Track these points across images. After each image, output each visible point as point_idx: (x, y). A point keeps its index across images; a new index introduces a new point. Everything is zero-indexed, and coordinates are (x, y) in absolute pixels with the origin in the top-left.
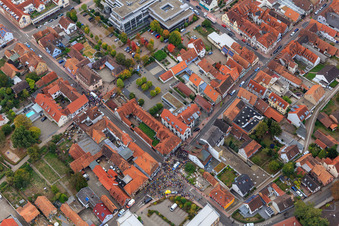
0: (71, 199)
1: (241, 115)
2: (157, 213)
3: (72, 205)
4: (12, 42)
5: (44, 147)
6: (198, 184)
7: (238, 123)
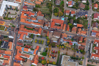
0: (35, 7)
1: (7, 45)
2: (15, 14)
3: (33, 6)
4: (91, 35)
5: (52, 14)
6: (9, 24)
7: (7, 42)
